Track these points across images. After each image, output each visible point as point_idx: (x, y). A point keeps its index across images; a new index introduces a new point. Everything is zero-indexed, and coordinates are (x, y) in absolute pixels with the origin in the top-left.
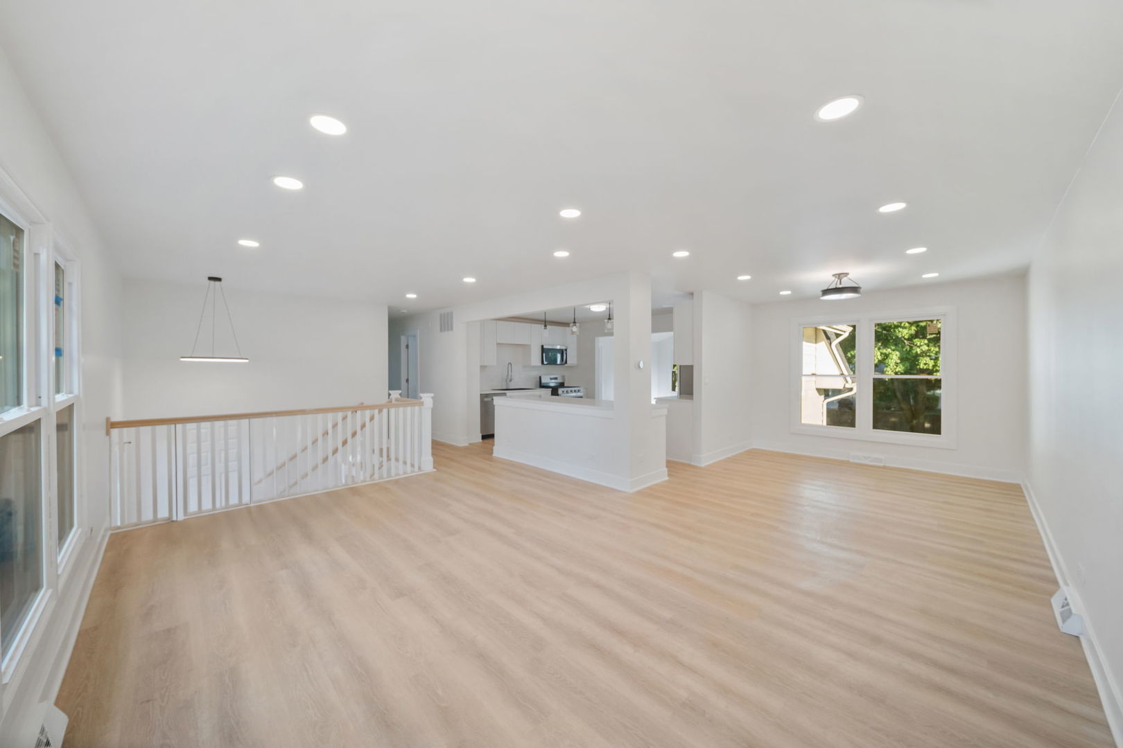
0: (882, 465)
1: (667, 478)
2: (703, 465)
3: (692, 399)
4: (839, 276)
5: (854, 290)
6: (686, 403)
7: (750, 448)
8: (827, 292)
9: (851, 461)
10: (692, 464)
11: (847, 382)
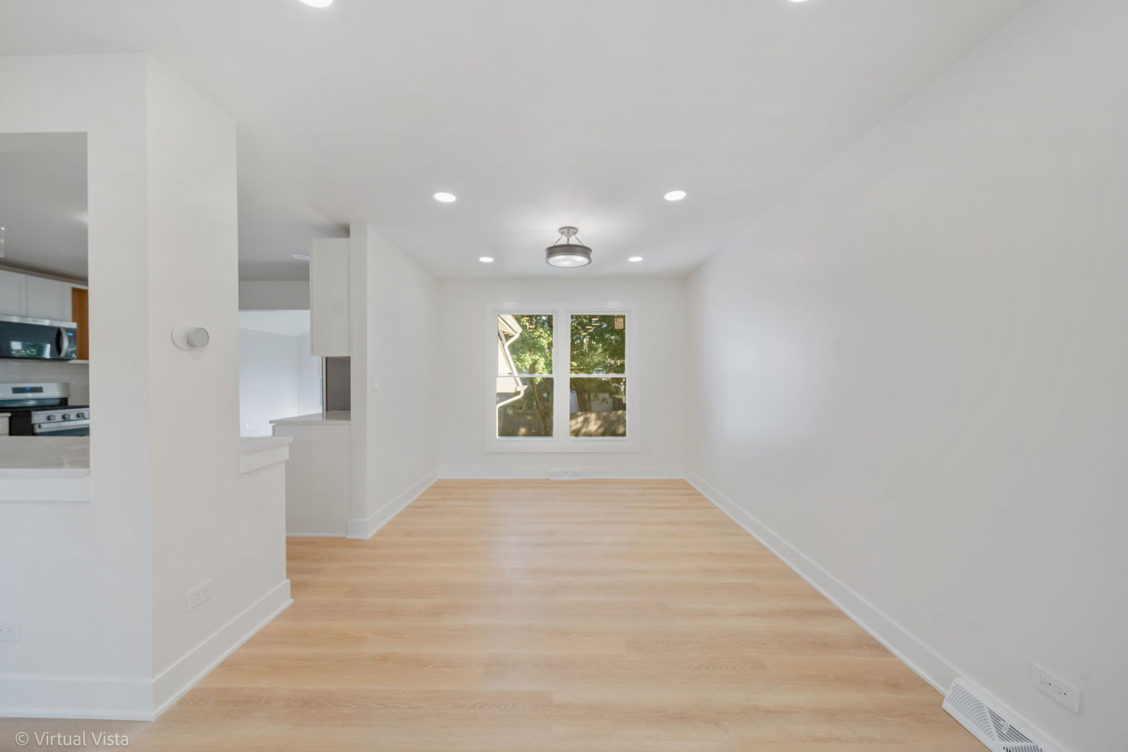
0: (579, 478)
1: (290, 601)
2: (369, 535)
3: (348, 418)
4: (570, 230)
5: (585, 251)
6: (338, 427)
7: (435, 481)
8: (553, 251)
9: (551, 478)
10: (349, 537)
11: (518, 385)
